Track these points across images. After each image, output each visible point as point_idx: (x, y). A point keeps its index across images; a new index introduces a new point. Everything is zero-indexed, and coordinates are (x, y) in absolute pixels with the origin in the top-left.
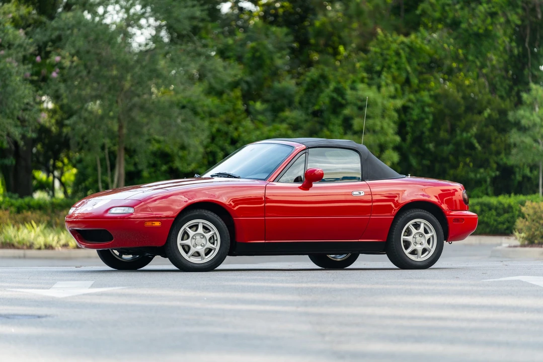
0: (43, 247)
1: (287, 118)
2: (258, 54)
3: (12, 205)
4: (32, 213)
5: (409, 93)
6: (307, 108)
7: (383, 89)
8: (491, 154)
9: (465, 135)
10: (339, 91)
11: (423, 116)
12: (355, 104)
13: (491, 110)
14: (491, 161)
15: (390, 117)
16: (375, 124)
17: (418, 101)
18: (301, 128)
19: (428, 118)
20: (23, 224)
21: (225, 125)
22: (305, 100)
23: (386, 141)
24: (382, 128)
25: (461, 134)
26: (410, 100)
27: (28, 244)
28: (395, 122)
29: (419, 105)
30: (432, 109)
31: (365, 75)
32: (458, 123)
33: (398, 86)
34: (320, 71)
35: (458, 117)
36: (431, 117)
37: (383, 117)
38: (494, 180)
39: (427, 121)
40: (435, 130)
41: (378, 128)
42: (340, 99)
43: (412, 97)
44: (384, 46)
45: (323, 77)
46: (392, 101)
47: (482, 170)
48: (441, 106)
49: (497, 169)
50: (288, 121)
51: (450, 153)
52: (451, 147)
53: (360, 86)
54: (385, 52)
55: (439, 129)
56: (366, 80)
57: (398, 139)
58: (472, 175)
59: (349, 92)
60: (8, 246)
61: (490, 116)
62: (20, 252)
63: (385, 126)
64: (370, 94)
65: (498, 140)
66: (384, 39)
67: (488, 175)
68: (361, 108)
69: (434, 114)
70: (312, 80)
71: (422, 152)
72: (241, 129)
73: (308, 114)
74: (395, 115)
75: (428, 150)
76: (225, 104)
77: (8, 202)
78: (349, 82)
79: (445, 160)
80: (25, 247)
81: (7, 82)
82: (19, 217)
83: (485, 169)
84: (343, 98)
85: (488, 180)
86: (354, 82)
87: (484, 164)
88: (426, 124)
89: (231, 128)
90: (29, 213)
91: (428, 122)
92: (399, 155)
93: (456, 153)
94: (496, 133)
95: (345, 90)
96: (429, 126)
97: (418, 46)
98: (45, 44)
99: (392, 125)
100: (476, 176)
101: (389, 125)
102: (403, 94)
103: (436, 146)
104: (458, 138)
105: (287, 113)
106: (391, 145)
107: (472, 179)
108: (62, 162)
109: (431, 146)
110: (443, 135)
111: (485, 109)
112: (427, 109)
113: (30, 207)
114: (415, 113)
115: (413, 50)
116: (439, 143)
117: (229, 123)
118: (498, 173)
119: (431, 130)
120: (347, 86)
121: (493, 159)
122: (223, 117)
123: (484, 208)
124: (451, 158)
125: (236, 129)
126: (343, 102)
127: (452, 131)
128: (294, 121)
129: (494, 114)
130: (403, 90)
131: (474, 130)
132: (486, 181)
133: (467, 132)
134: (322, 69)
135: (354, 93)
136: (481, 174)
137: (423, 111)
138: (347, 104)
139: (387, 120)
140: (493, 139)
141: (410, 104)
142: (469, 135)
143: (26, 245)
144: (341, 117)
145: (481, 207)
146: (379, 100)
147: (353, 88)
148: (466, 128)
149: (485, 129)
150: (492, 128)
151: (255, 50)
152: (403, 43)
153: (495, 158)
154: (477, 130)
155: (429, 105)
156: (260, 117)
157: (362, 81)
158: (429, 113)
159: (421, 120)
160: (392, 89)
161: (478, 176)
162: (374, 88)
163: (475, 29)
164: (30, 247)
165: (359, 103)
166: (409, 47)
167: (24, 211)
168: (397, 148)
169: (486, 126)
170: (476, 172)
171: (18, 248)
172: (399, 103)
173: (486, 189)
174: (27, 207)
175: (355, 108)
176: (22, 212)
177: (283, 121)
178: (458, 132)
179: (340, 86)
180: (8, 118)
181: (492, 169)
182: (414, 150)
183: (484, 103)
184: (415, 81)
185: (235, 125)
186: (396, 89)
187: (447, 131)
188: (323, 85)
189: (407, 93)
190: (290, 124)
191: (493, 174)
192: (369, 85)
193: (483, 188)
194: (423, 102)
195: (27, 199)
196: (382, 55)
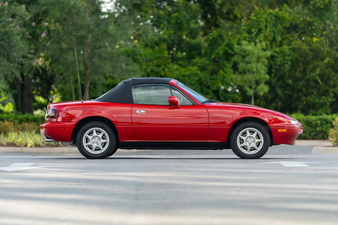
0: (34, 145)
1: (197, 63)
2: (179, 21)
3: (16, 118)
4: (28, 124)
5: (276, 47)
6: (210, 57)
7: (258, 45)
8: (330, 87)
9: (312, 74)
10: (230, 46)
11: (285, 62)
12: (241, 55)
13: (330, 58)
14: (330, 91)
15: (263, 63)
16: (252, 67)
17: (281, 52)
18: (206, 69)
19: (287, 63)
20: (22, 131)
21: (156, 67)
22: (208, 51)
23: (260, 78)
24: (257, 69)
25: (310, 74)
26: (276, 52)
27: (24, 144)
28: (266, 66)
29: (282, 55)
30: (290, 58)
31: (247, 35)
32: (308, 67)
33: (268, 42)
34: (219, 32)
35: (308, 63)
36: (289, 63)
37: (258, 62)
38: (332, 104)
39: (286, 65)
40: (293, 71)
41: (255, 70)
42: (230, 51)
43: (277, 49)
44: (259, 16)
45: (220, 36)
46: (264, 52)
47: (324, 97)
48: (296, 56)
49: (334, 97)
50: (198, 65)
51: (303, 86)
52: (303, 82)
53: (244, 42)
54: (259, 20)
55: (296, 70)
56: (247, 39)
57: (268, 77)
58: (317, 101)
59: (236, 46)
60: (11, 145)
61: (329, 62)
62: (18, 149)
63: (259, 68)
64: (249, 47)
65: (335, 78)
66: (259, 12)
67: (328, 100)
68: (244, 57)
69: (292, 61)
70: (213, 38)
71: (285, 86)
72: (167, 70)
73: (210, 60)
74: (266, 61)
75: (288, 84)
76: (156, 53)
77: (14, 116)
78: (236, 40)
79: (299, 91)
80: (22, 145)
81: (11, 39)
82: (20, 126)
83: (326, 96)
84: (232, 50)
85: (328, 104)
86: (239, 40)
87: (326, 93)
88: (286, 67)
89: (160, 69)
90: (27, 124)
91: (287, 67)
92: (268, 87)
93: (307, 86)
94: (333, 73)
95: (234, 45)
96: (288, 68)
97: (281, 15)
98: (38, 15)
99: (264, 68)
100: (320, 101)
101: (262, 68)
102: (272, 48)
103: (293, 81)
104: (308, 76)
105: (197, 60)
106: (264, 81)
107: (317, 103)
108: (53, 91)
109: (290, 82)
110: (298, 74)
111: (326, 57)
112: (287, 58)
113: (28, 120)
114: (279, 60)
115: (278, 19)
116: (296, 80)
117: (159, 66)
118: (334, 100)
119: (290, 71)
120: (234, 42)
121: (331, 90)
122: (155, 62)
123: (323, 122)
124: (304, 89)
125: (164, 70)
126: (232, 53)
127: (304, 72)
128: (201, 65)
129: (331, 61)
130: (271, 45)
131: (318, 71)
132: (326, 105)
133: (314, 72)
134: (220, 31)
135: (239, 46)
136: (323, 100)
137: (284, 59)
138: (235, 54)
139: (260, 64)
140: (331, 77)
141: (276, 54)
142: (315, 74)
143: (23, 145)
144: (232, 63)
145: (321, 122)
146: (256, 52)
147: (239, 44)
148: (313, 70)
149: (326, 70)
150: (330, 69)
151: (177, 18)
152: (270, 14)
153: (333, 90)
154: (320, 70)
155: (288, 55)
156: (181, 62)
157: (245, 39)
158: (288, 60)
159: (282, 65)
160: (264, 44)
161: (321, 101)
162: (253, 43)
163: (318, 4)
164: (26, 146)
165: (243, 54)
166: (275, 16)
167: (24, 123)
168: (268, 83)
169: (327, 68)
170: (320, 99)
171: (18, 146)
172: (269, 53)
173: (327, 110)
174: (26, 120)
175: (240, 57)
176: (22, 123)
177: (194, 65)
178: (308, 72)
179: (230, 42)
180: (12, 63)
181: (330, 97)
182: (279, 84)
183: (325, 53)
184: (279, 39)
185: (163, 67)
186: (267, 45)
187: (301, 72)
188: (220, 41)
189: (274, 47)
190: (199, 67)
191: (331, 100)
192: (250, 42)
193: (325, 109)
194: (284, 53)
195: (26, 115)
196: (257, 21)
